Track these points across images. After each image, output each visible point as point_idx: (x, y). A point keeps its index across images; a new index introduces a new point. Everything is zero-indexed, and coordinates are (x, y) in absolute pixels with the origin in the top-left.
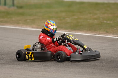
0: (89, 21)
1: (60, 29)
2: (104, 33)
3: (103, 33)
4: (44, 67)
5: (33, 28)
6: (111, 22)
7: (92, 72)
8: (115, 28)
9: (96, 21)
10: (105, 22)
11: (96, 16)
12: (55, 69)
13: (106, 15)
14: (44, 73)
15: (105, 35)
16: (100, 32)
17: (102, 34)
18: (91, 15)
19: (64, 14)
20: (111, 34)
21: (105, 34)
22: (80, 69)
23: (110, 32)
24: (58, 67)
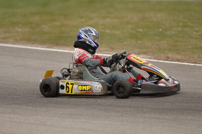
1: (33, 44)
4: (11, 107)
6: (118, 32)
7: (93, 115)
8: (125, 43)
10: (108, 31)
12: (29, 108)
13: (108, 20)
14: (12, 116)
17: (104, 52)
18: (83, 20)
19: (36, 18)
21: (109, 51)
22: (72, 110)
24: (35, 106)
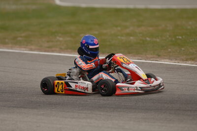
0: (119, 37)
2: (153, 57)
3: (151, 58)
5: (31, 50)
9: (132, 38)
11: (128, 31)
15: (158, 61)
16: (147, 56)
20: (165, 59)
23: (164, 56)
